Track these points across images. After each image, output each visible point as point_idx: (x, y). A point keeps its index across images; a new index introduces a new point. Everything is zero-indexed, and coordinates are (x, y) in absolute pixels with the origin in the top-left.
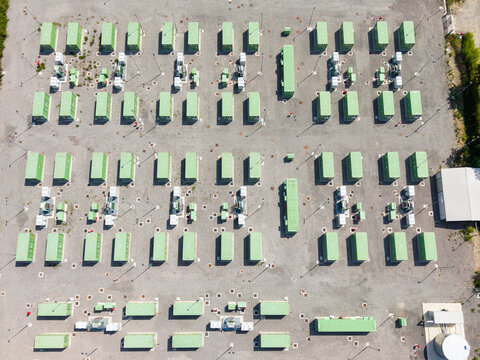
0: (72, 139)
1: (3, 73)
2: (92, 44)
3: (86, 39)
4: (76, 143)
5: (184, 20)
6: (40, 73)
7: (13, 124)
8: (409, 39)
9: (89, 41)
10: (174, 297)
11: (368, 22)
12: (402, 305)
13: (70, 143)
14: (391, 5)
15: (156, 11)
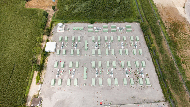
0: (134, 59)
1: (156, 73)
2: (136, 81)
3: (138, 83)
4: (133, 58)
5: (113, 88)
6: (147, 74)
7: (149, 62)
8: (53, 80)
9: (137, 82)
10: (108, 33)
11: (62, 88)
12: (67, 32)
13: (135, 58)
14: (55, 94)
15: (121, 91)
